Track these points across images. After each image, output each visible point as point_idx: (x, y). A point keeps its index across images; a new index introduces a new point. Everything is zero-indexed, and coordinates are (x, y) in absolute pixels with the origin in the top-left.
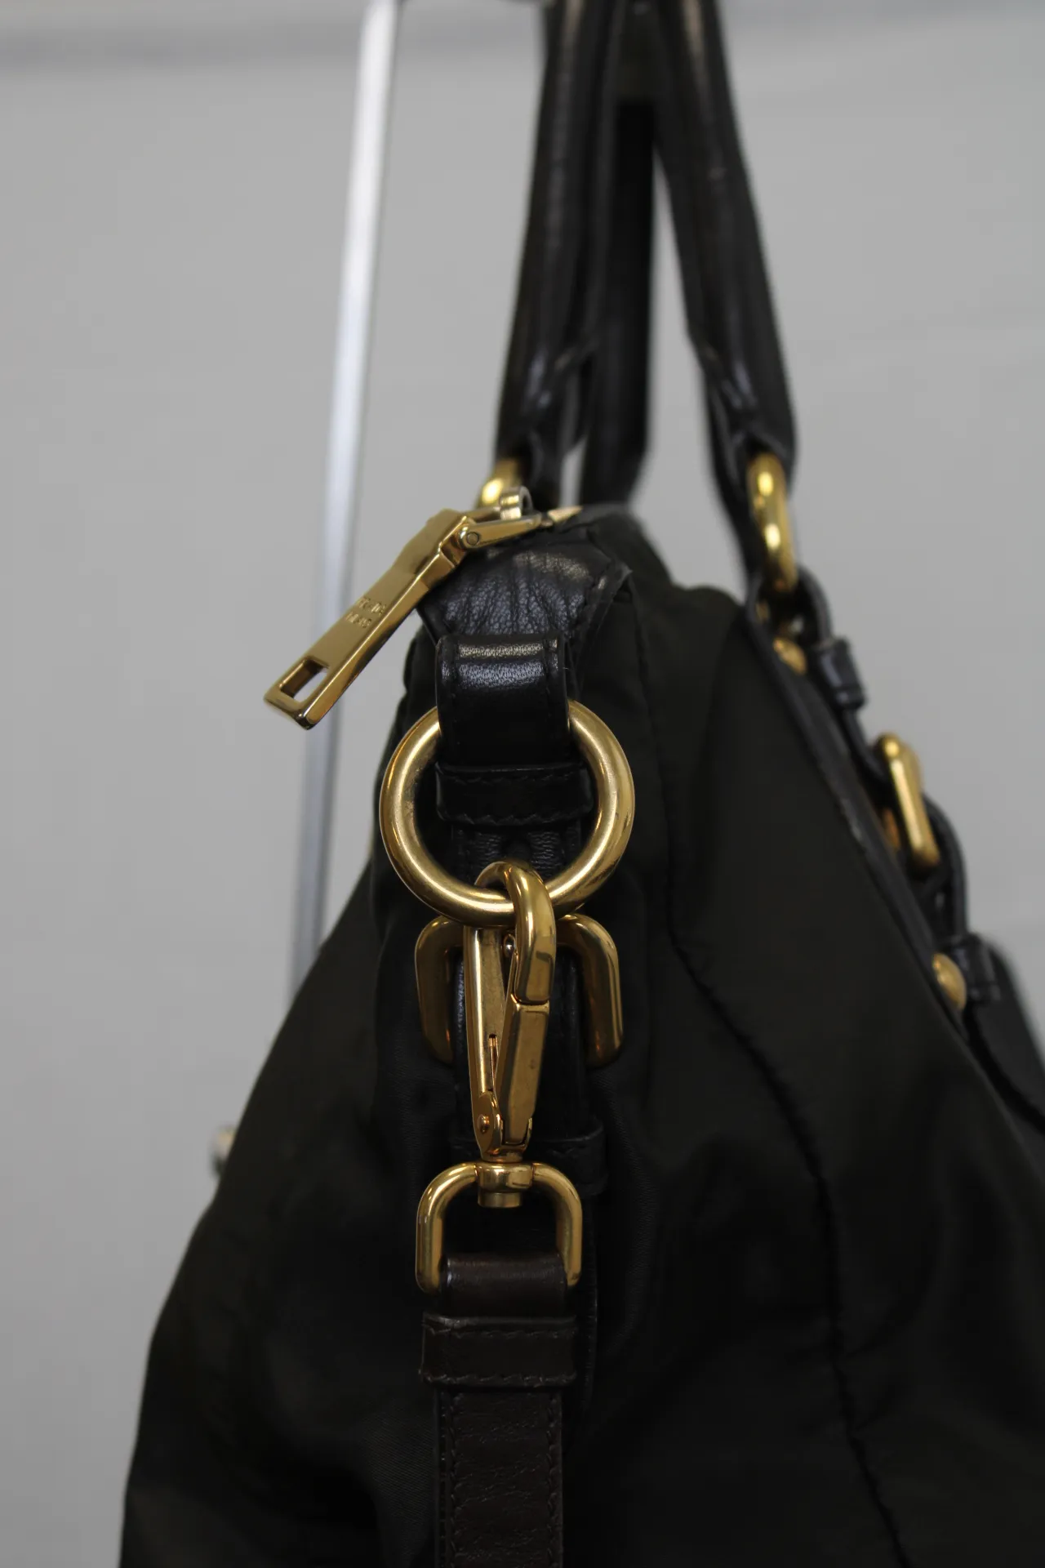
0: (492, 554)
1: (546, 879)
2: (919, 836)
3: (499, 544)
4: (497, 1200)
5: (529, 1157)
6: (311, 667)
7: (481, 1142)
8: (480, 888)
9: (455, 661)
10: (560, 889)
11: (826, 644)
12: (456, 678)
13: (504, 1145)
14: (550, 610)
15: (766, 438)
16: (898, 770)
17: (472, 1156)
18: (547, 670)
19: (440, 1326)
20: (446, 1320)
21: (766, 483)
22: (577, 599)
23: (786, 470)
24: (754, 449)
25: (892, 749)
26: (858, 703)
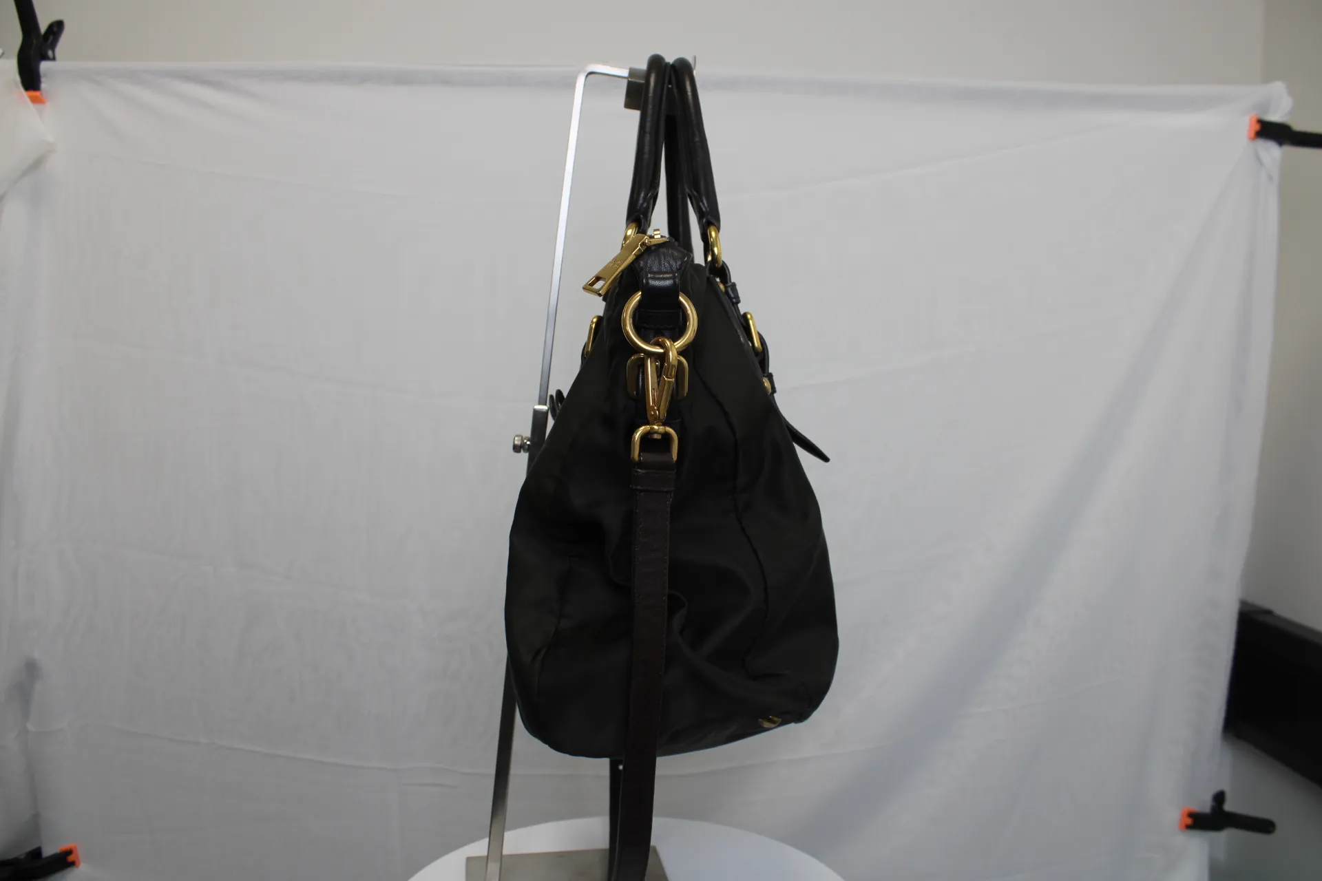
0: (653, 248)
1: (674, 342)
2: (757, 343)
3: (655, 245)
4: (656, 436)
5: (664, 424)
6: (598, 279)
7: (650, 419)
8: (652, 344)
9: (647, 279)
10: (679, 344)
11: (729, 284)
12: (648, 283)
13: (657, 420)
14: (671, 266)
15: (713, 220)
16: (751, 322)
17: (647, 423)
18: (675, 282)
19: (637, 472)
20: (639, 470)
21: (713, 234)
22: (679, 263)
23: (718, 229)
24: (709, 224)
25: (749, 316)
26: (738, 302)
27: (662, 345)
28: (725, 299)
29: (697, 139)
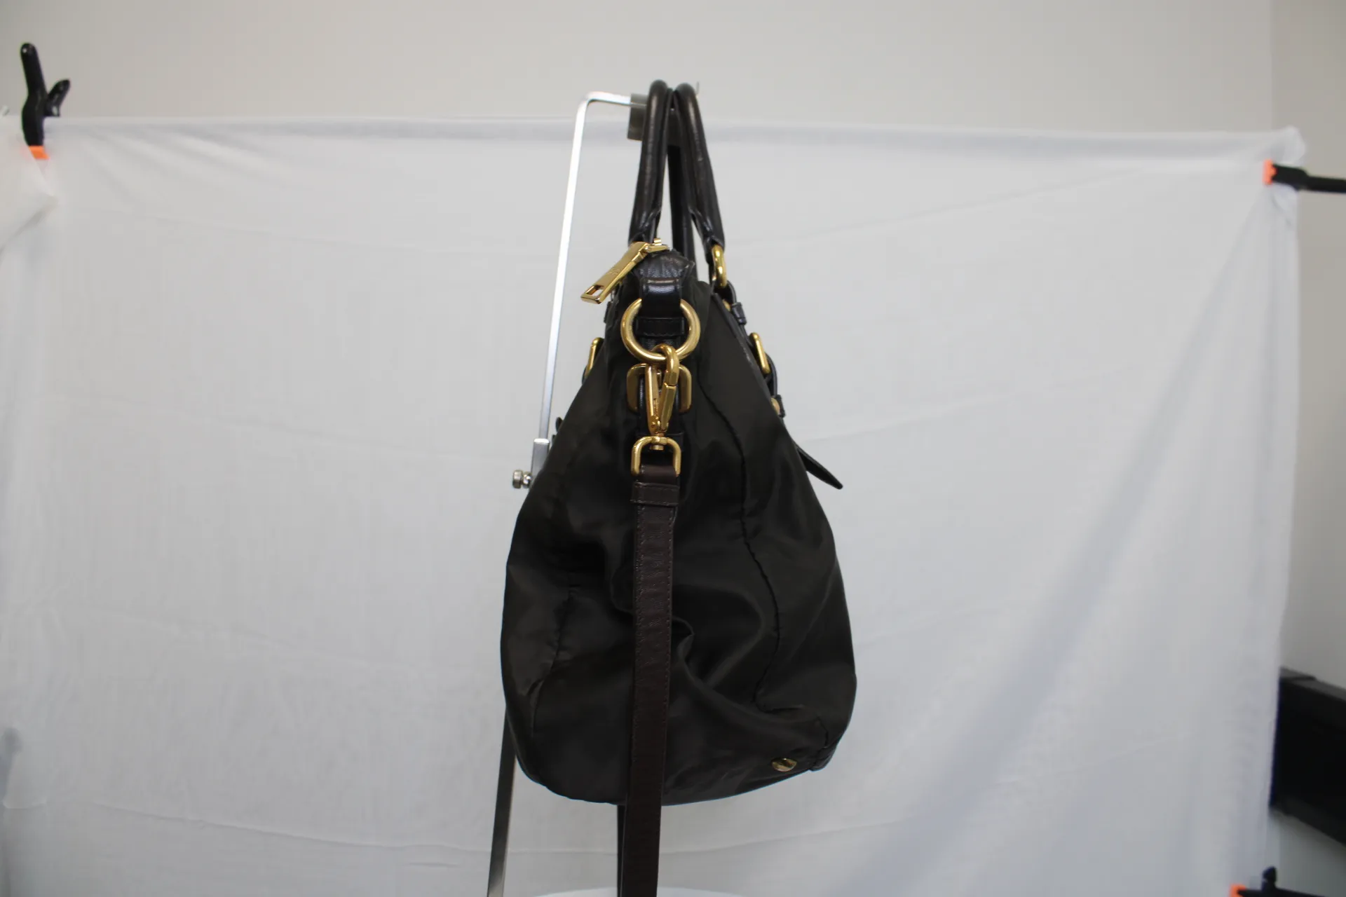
0: (653, 256)
1: (676, 348)
2: (764, 364)
3: (655, 253)
4: (657, 448)
5: (666, 436)
6: (597, 287)
7: (651, 430)
8: (653, 352)
9: (648, 285)
10: (682, 350)
11: (735, 304)
12: (647, 289)
13: (659, 430)
14: (672, 274)
15: (717, 240)
16: (758, 343)
17: (648, 434)
18: (676, 288)
19: (639, 485)
20: (641, 483)
21: (718, 254)
22: (681, 270)
23: (723, 248)
24: (714, 243)
25: (756, 337)
26: (744, 323)
27: (663, 353)
28: (730, 318)
29: (700, 159)
